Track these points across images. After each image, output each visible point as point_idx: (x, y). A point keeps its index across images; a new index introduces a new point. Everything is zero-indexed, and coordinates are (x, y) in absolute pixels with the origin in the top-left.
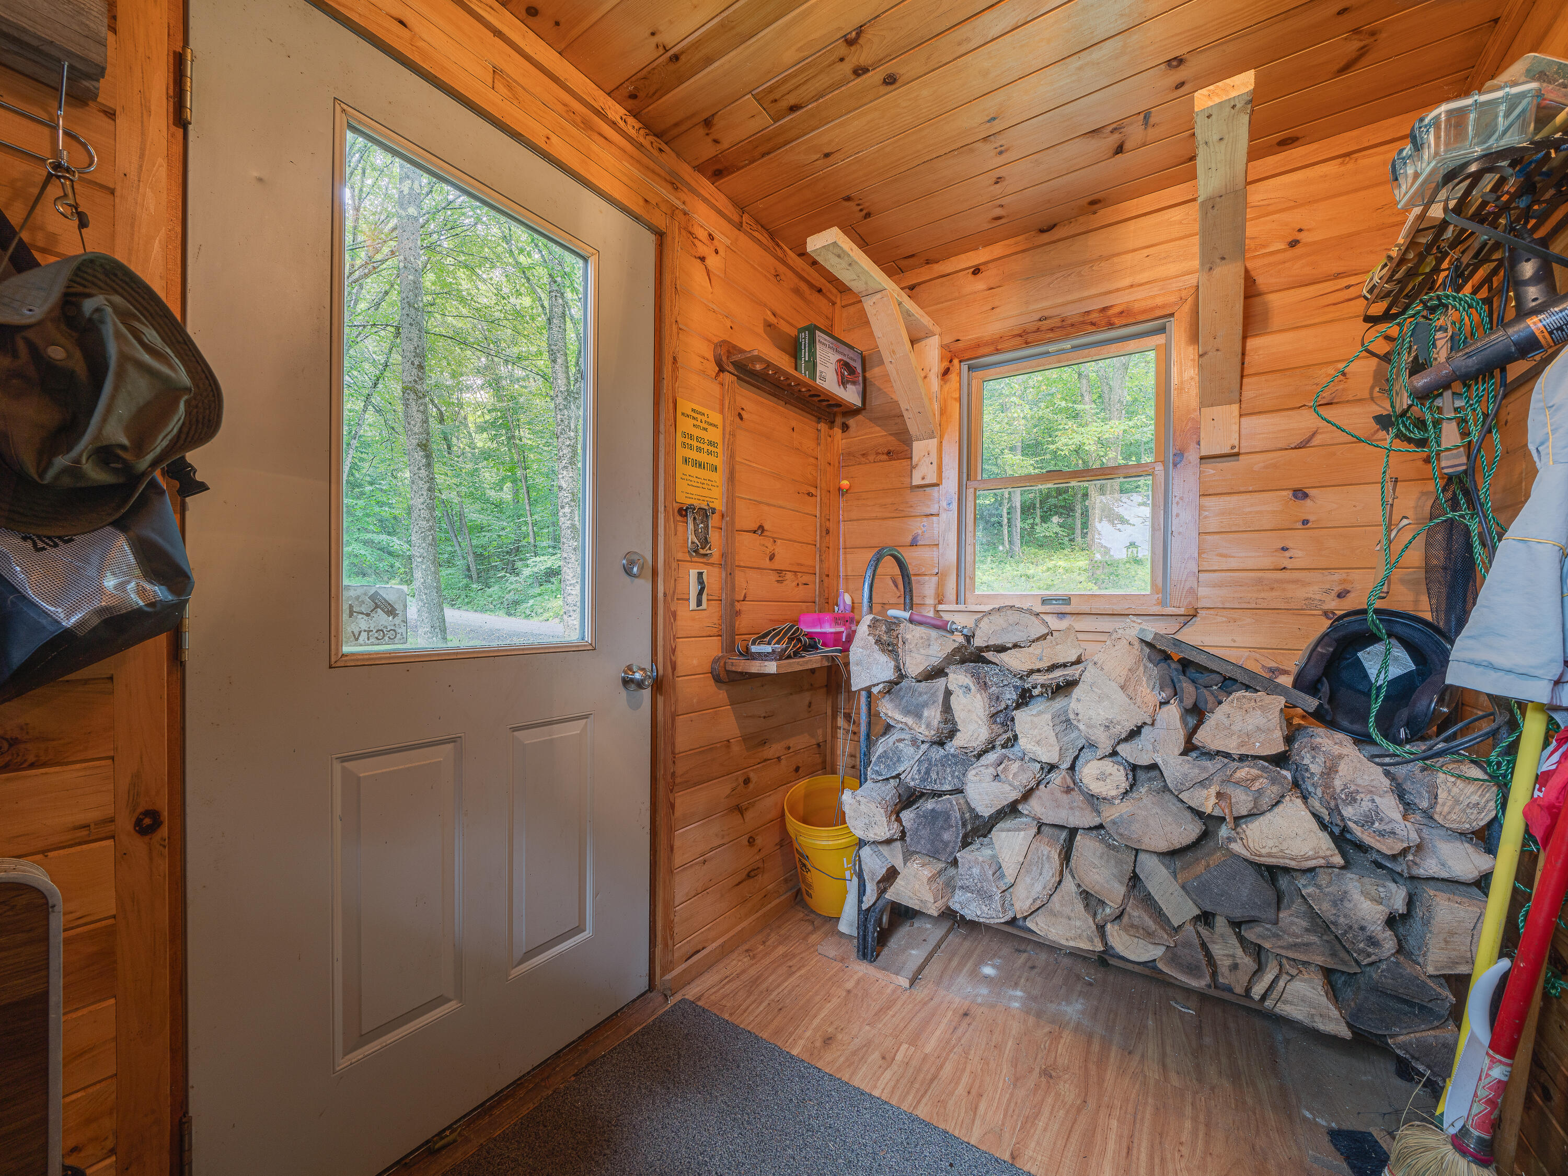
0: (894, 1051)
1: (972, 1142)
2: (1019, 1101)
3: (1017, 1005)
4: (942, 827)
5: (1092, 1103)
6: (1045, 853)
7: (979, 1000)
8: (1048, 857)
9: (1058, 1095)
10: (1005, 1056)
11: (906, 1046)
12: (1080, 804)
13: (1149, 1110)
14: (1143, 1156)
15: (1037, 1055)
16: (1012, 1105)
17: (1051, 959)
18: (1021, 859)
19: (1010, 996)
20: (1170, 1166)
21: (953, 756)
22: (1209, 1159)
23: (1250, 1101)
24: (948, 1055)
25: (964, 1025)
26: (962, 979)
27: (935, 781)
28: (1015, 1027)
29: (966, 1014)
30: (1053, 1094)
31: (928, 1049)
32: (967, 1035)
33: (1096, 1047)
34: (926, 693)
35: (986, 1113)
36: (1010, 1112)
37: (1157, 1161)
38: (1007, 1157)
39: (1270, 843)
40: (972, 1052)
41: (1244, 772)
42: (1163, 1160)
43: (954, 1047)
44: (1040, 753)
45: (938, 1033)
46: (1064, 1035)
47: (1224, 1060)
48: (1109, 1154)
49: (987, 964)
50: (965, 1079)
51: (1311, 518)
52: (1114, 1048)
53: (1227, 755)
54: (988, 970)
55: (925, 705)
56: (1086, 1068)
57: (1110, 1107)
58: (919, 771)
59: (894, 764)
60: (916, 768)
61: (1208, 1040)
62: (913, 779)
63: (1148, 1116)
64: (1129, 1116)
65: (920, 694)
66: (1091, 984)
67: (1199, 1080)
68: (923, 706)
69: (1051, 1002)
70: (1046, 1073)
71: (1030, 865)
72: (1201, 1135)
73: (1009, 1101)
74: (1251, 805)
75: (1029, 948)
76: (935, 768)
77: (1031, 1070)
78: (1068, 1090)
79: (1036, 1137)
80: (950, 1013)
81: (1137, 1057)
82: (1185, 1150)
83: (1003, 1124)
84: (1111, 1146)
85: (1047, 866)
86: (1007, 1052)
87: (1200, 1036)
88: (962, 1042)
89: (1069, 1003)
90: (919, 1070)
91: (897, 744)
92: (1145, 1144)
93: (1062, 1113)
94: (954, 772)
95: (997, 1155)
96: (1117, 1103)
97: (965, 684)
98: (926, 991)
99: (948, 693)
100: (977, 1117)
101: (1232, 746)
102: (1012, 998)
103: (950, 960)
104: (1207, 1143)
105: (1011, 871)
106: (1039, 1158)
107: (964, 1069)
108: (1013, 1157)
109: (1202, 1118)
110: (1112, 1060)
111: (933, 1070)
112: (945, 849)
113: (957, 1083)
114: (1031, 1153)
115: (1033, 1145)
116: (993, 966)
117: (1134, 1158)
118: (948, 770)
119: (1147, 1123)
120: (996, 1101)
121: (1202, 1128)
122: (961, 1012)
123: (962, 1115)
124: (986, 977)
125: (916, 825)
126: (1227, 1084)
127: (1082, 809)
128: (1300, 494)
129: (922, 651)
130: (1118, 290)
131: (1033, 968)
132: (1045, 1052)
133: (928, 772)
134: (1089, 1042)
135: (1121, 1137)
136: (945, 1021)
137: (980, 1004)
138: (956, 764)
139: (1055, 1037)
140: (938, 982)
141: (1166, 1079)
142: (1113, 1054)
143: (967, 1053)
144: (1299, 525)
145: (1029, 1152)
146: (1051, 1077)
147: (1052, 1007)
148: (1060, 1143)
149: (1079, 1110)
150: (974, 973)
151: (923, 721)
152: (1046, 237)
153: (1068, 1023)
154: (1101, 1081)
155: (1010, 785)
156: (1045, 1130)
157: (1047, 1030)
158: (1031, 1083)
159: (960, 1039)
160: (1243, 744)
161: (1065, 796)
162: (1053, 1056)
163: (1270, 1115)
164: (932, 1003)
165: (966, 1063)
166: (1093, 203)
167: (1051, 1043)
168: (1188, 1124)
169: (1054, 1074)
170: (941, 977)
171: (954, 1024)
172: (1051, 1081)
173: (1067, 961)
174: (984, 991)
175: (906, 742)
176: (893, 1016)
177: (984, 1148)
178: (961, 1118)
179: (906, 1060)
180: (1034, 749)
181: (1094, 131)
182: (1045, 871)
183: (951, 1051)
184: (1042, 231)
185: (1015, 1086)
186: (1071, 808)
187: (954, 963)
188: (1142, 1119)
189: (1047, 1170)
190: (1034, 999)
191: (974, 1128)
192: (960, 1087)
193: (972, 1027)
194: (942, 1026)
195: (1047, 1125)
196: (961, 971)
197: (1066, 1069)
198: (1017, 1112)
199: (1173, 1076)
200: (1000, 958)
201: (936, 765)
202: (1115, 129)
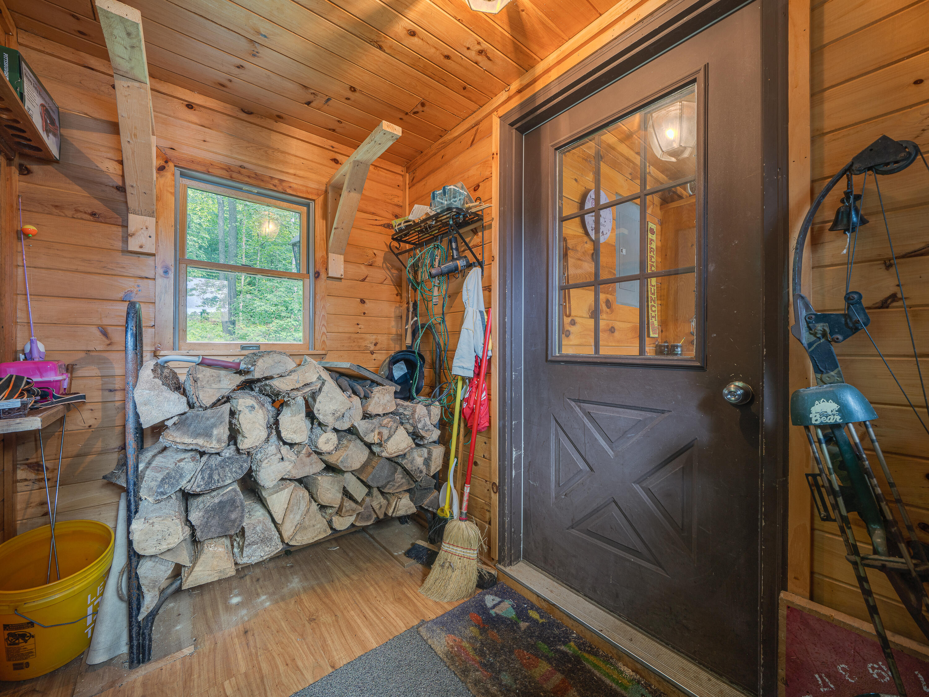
0: (222, 693)
1: (311, 682)
2: (312, 643)
3: (268, 604)
4: (229, 511)
5: (339, 614)
6: (301, 495)
7: (246, 618)
8: (303, 497)
9: (324, 624)
10: (287, 631)
11: (227, 681)
12: (315, 460)
13: (357, 596)
14: (371, 614)
15: (300, 617)
16: (311, 648)
17: (263, 569)
18: (286, 506)
19: (261, 602)
20: (380, 608)
21: (229, 458)
22: (386, 594)
23: (378, 564)
24: (257, 660)
25: (250, 638)
26: (224, 617)
27: (218, 480)
28: (278, 614)
29: (246, 632)
30: (322, 626)
31: (243, 669)
32: (257, 641)
33: (319, 591)
34: (213, 417)
35: (304, 664)
36: (313, 652)
37: (375, 611)
38: (331, 670)
39: (394, 448)
40: (269, 645)
41: (386, 421)
42: (376, 609)
43: (257, 654)
44: (295, 438)
45: (240, 656)
46: (302, 597)
47: (361, 557)
48: (361, 625)
49: (231, 598)
50: (279, 661)
51: (366, 312)
52: (326, 585)
53: (379, 415)
54: (235, 600)
55: (214, 426)
56: (324, 603)
57: (346, 608)
58: (203, 478)
59: (177, 481)
60: (199, 477)
61: (351, 554)
62: (198, 487)
63: (359, 598)
64: (354, 605)
65: (208, 419)
66: (292, 567)
67: (361, 570)
68: (212, 428)
69: (283, 588)
70: (311, 620)
71: (292, 507)
72: (378, 589)
73: (308, 648)
74: (388, 434)
75: (246, 572)
76: (217, 472)
77: (304, 626)
78: (326, 618)
79: (333, 649)
80: (236, 641)
81: (336, 581)
82: (378, 598)
83: (316, 660)
84: (359, 621)
85: (302, 502)
86: (286, 629)
87: (348, 555)
88: (258, 646)
89: (291, 582)
90: (249, 684)
91: (178, 464)
92: (367, 609)
93: (332, 629)
94: (232, 469)
95: (327, 674)
96: (346, 604)
97: (250, 405)
98: (207, 644)
99: (232, 413)
100: (302, 670)
101: (380, 412)
102: (262, 603)
103: (205, 613)
104: (381, 589)
105: (280, 517)
106: (342, 655)
107: (274, 658)
108: (333, 667)
109: (373, 583)
110: (329, 590)
111: (257, 675)
112: (233, 526)
113: (277, 667)
114: (337, 657)
115: (335, 653)
116: (236, 596)
117: (369, 618)
118: (227, 469)
119: (361, 602)
120: (303, 654)
121: (376, 586)
122: (242, 633)
123: (294, 677)
124: (238, 604)
125: (206, 519)
126: (369, 565)
127: (316, 462)
128: (363, 301)
129: (214, 386)
130: (287, 173)
131: (258, 580)
132: (302, 612)
133: (211, 476)
134: (315, 591)
135: (359, 615)
136: (237, 646)
137: (249, 620)
138: (232, 463)
139: (299, 602)
140: (210, 630)
141: (352, 580)
142: (327, 588)
143: (267, 649)
144: (362, 314)
145: (337, 658)
146: (314, 619)
147: (285, 590)
148: (343, 640)
149: (337, 621)
150: (228, 608)
151: (214, 438)
152: (243, 116)
153: (299, 591)
154: (333, 602)
155: (289, 461)
156: (333, 642)
157: (293, 602)
158: (309, 631)
159: (256, 647)
160: (384, 409)
161: (308, 459)
162: (307, 610)
163: (387, 564)
164: (218, 645)
165: (271, 654)
166: (279, 117)
167: (301, 606)
168: (372, 589)
169: (314, 617)
170: (209, 627)
171: (244, 643)
172: (316, 621)
173: (271, 565)
174: (244, 612)
175: (186, 460)
176: (199, 676)
177: (318, 678)
178: (296, 680)
179: (236, 688)
180: (292, 436)
181: (305, 86)
182: (301, 506)
183: (257, 657)
184: (243, 111)
185: (304, 639)
186: (311, 464)
187: (210, 613)
188: (359, 602)
189: (349, 656)
190: (274, 593)
191: (306, 676)
192: (280, 667)
193: (256, 635)
194: (239, 650)
195: (332, 639)
196: (219, 614)
197: (317, 611)
198: (316, 649)
199: (353, 577)
200: (235, 589)
201: (217, 469)
202: (314, 94)
